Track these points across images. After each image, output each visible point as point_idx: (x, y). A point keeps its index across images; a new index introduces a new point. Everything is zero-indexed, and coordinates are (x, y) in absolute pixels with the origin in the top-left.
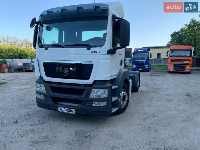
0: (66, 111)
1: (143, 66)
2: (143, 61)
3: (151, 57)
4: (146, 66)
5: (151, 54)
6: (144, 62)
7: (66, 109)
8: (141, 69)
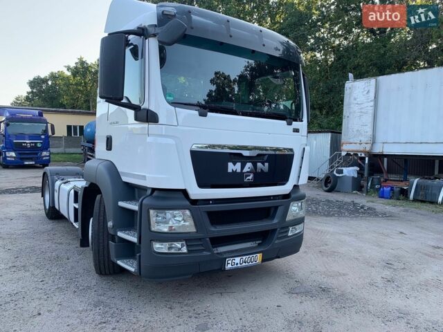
0: (244, 264)
1: (37, 154)
2: (36, 143)
3: (53, 133)
4: (45, 153)
5: (52, 126)
6: (39, 145)
7: (244, 257)
8: (31, 163)
